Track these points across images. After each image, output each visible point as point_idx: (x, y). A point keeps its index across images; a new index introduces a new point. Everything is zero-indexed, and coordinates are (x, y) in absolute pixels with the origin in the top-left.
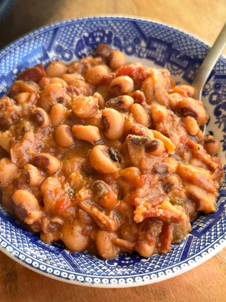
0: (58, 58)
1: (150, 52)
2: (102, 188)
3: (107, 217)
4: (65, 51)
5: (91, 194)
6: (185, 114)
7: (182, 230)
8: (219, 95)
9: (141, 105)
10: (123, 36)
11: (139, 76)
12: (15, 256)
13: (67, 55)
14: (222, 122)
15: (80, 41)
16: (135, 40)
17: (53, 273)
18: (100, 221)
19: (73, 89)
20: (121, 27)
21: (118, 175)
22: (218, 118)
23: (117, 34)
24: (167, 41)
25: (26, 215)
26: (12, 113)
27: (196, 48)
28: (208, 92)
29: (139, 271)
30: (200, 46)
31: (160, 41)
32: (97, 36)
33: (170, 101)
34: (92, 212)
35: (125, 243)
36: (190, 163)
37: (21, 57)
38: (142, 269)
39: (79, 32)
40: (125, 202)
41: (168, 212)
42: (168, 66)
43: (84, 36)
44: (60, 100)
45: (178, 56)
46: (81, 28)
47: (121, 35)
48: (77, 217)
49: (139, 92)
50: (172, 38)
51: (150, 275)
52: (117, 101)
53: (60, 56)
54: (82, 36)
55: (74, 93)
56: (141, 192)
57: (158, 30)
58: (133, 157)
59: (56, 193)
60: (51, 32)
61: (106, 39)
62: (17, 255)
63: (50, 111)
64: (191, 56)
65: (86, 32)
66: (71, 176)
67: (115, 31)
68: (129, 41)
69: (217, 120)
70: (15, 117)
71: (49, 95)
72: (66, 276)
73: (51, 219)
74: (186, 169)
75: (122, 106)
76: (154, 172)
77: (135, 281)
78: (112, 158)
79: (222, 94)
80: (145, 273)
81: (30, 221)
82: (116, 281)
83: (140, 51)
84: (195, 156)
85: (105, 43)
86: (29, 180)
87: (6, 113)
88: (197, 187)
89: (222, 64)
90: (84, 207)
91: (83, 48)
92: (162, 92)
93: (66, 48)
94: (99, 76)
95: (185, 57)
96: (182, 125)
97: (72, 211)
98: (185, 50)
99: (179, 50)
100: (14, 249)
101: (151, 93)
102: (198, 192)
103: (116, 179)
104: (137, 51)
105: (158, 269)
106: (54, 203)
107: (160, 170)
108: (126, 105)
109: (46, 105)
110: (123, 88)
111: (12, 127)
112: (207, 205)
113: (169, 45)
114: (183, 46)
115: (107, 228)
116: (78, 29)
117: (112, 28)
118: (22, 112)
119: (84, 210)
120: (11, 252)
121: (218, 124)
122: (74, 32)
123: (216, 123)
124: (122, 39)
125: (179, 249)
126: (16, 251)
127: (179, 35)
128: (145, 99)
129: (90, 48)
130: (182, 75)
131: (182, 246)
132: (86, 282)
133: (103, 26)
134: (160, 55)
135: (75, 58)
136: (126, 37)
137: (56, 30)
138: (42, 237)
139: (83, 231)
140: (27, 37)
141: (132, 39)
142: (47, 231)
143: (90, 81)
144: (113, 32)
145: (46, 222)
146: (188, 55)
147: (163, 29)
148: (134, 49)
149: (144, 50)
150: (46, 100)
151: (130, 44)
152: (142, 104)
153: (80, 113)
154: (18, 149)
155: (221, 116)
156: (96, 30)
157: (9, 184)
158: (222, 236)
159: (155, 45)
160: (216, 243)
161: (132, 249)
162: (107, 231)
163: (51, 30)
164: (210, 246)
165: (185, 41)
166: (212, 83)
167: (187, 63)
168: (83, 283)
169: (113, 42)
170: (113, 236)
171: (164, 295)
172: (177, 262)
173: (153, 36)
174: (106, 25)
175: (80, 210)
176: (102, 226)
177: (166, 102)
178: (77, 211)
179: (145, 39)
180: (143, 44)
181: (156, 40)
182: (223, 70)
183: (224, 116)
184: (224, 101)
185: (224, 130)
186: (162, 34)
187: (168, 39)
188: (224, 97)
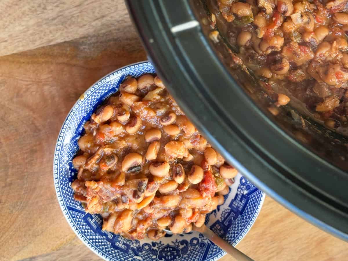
1: (240, 197)
2: (110, 162)
3: (93, 163)
5: (107, 155)
6: (171, 219)
8: (195, 245)
9: (176, 189)
11: (202, 188)
14: (175, 245)
16: (249, 186)
17: (62, 132)
19: (197, 139)
21: (121, 171)
22: (180, 241)
24: (244, 211)
27: (234, 233)
28: (201, 238)
29: (62, 181)
31: (245, 206)
34: (96, 154)
35: (80, 173)
36: (134, 218)
38: (63, 183)
40: (104, 175)
42: (229, 210)
45: (232, 218)
49: (187, 187)
50: (245, 215)
51: (59, 187)
55: (193, 140)
58: (131, 182)
59: (110, 133)
62: (73, 111)
63: (174, 125)
64: (230, 228)
66: (123, 140)
69: (178, 241)
71: (184, 125)
72: (60, 140)
73: (95, 129)
77: (55, 179)
78: (131, 169)
79: (195, 248)
80: (61, 184)
82: (56, 168)
83: (242, 189)
84: (140, 222)
90: (100, 150)
95: (230, 224)
96: (164, 216)
97: (98, 142)
98: (235, 224)
99: (237, 220)
100: (77, 109)
101: (187, 196)
102: (112, 221)
103: (119, 170)
104: (242, 186)
105: (63, 192)
106: (103, 132)
107: (124, 198)
109: (178, 122)
112: (105, 225)
113: (241, 212)
114: (238, 223)
115: (87, 164)
118: (173, 106)
120: (75, 107)
121: (175, 241)
123: (177, 240)
125: (76, 206)
126: (75, 110)
127: (247, 221)
128: (182, 191)
130: (220, 220)
131: (79, 207)
134: (236, 205)
138: (87, 122)
139: (88, 148)
141: (250, 184)
142: (90, 126)
146: (232, 226)
147: (254, 210)
148: (243, 184)
149: (242, 192)
150: (181, 122)
151: (246, 182)
152: (177, 190)
155: (180, 245)
158: (80, 232)
159: (243, 202)
160: (77, 228)
164: (75, 224)
165: (242, 225)
166: (206, 241)
167: (226, 225)
170: (84, 167)
172: (67, 204)
173: (250, 200)
175: (98, 148)
178: (98, 145)
179: (248, 194)
180: (246, 192)
181: (247, 202)
182: (212, 251)
183: (178, 246)
184: (189, 248)
185: (168, 244)
186: (250, 208)
187: (245, 213)
188: (192, 248)
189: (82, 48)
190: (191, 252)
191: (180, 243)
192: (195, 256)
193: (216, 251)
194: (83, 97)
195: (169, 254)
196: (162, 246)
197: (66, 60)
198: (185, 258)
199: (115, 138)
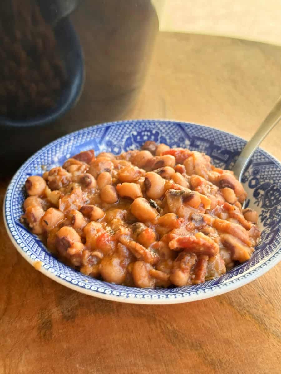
0: (108, 151)
2: (141, 226)
3: (144, 248)
4: (115, 146)
5: (131, 232)
6: (223, 186)
7: (217, 269)
8: (257, 179)
10: (169, 135)
11: (181, 156)
12: (56, 275)
13: (116, 150)
14: (260, 200)
15: (129, 138)
16: (179, 139)
17: (90, 289)
18: (137, 251)
19: (119, 167)
20: (167, 128)
21: (157, 221)
22: (257, 199)
23: (163, 133)
24: (209, 139)
25: (69, 245)
26: (63, 178)
27: (236, 144)
28: (248, 179)
29: (173, 292)
30: (239, 142)
31: (203, 140)
32: (144, 135)
33: (209, 176)
34: (130, 245)
35: (160, 274)
36: (227, 220)
37: (75, 145)
38: (175, 291)
39: (129, 130)
41: (201, 239)
43: (133, 135)
44: (108, 170)
45: (219, 151)
46: (131, 128)
47: (167, 135)
48: (117, 251)
49: (180, 165)
50: (213, 137)
51: (182, 294)
52: (160, 171)
53: (110, 150)
54: (131, 134)
56: (178, 231)
57: (201, 130)
58: (171, 205)
59: (98, 231)
60: (103, 129)
61: (153, 137)
63: (98, 177)
64: (231, 150)
65: (134, 131)
66: (112, 222)
67: (161, 131)
68: (174, 140)
69: (256, 200)
70: (65, 181)
71: (98, 165)
72: (103, 291)
73: (92, 252)
75: (164, 175)
76: (191, 219)
77: (168, 298)
78: (152, 205)
79: (260, 178)
80: (178, 292)
81: (73, 251)
82: (150, 296)
83: (184, 148)
84: (231, 216)
85: (152, 141)
86: (74, 221)
87: (58, 177)
88: (232, 236)
89: (259, 154)
90: (123, 241)
91: (131, 145)
93: (116, 143)
94: (144, 158)
95: (226, 152)
96: (220, 194)
97: (112, 245)
98: (225, 145)
99: (220, 145)
100: (56, 271)
101: (191, 168)
102: (233, 241)
103: (155, 225)
105: (190, 290)
106: (96, 237)
107: (197, 218)
108: (167, 173)
109: (95, 172)
110: (165, 163)
111: (62, 189)
112: (241, 252)
113: (211, 143)
114: (224, 143)
115: (144, 259)
116: (128, 128)
117: (159, 129)
118: (72, 178)
119: (123, 243)
120: (52, 272)
121: (257, 203)
122: (124, 130)
124: (167, 138)
127: (220, 134)
128: (185, 171)
129: (138, 145)
130: (223, 167)
132: (121, 296)
133: (150, 126)
134: (203, 151)
135: (123, 152)
136: (172, 136)
137: (108, 128)
139: (121, 263)
140: (82, 131)
141: (177, 137)
142: (87, 263)
143: (136, 163)
144: (159, 131)
145: (87, 254)
146: (228, 149)
147: (205, 129)
148: (178, 147)
149: (188, 147)
150: (95, 169)
151: (175, 143)
152: (183, 174)
153: (125, 175)
154: (66, 200)
155: (260, 196)
156: (144, 129)
157: (55, 227)
159: (198, 143)
161: (166, 280)
162: (143, 261)
163: (104, 127)
165: (225, 138)
166: (251, 170)
167: (228, 156)
168: (118, 297)
169: (159, 140)
170: (149, 267)
171: (201, 347)
172: (209, 286)
173: (196, 135)
174: (153, 126)
175: (120, 244)
176: (139, 257)
178: (116, 246)
179: (189, 138)
180: (187, 142)
181: (199, 138)
182: (261, 159)
183: (262, 195)
184: (262, 183)
185: (262, 207)
186: (204, 133)
187: (210, 138)
188: (262, 180)
190: (266, 178)
191: (258, 197)
192: (270, 173)
193: (260, 155)
194: (38, 263)
195: (272, 198)
196: (265, 210)
198: (275, 180)
199: (108, 228)
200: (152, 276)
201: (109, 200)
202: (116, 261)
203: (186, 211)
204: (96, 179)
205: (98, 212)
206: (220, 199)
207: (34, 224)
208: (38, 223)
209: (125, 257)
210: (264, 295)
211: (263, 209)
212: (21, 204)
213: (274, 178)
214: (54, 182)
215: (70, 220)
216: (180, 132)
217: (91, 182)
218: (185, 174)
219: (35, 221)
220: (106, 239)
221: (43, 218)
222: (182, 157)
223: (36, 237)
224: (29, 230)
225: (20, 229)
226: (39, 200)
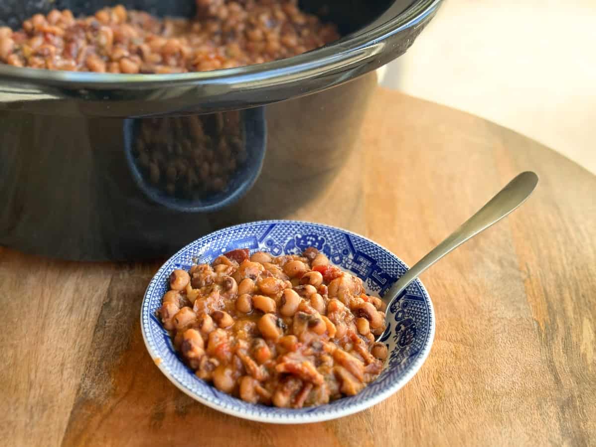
0: (267, 250)
1: (355, 265)
2: (260, 343)
3: (255, 365)
4: (276, 246)
5: (249, 346)
6: (361, 315)
7: (319, 398)
8: (404, 313)
9: (322, 296)
10: (334, 245)
13: (276, 250)
14: (399, 336)
15: (292, 241)
16: (344, 251)
18: (248, 366)
19: (268, 274)
20: (334, 237)
21: (279, 341)
22: (397, 333)
23: (329, 242)
24: (372, 258)
25: (190, 348)
26: (207, 277)
27: (396, 269)
28: (396, 309)
31: (367, 257)
32: (309, 240)
33: (351, 301)
34: (244, 359)
35: (265, 392)
36: (349, 352)
37: (233, 240)
39: (294, 232)
40: (275, 360)
41: (306, 369)
42: (369, 280)
43: (297, 237)
44: (253, 277)
45: (379, 274)
46: (296, 230)
47: (332, 244)
48: (231, 363)
49: (324, 286)
50: (377, 257)
52: (301, 288)
53: (269, 249)
54: (295, 236)
56: (292, 355)
57: (367, 246)
58: (296, 328)
59: (221, 340)
60: (267, 226)
61: (317, 244)
64: (391, 275)
65: (299, 233)
66: (238, 333)
67: (327, 239)
68: (338, 251)
70: (209, 281)
71: (244, 270)
73: (209, 359)
74: (341, 354)
75: (304, 293)
76: (310, 345)
79: (407, 312)
81: (192, 354)
83: (347, 262)
84: (355, 348)
85: (315, 248)
86: (202, 325)
87: (202, 275)
88: (345, 370)
89: (414, 286)
90: (240, 354)
91: (293, 248)
92: (345, 292)
93: (277, 243)
94: (295, 268)
95: (385, 276)
96: (354, 323)
97: (228, 356)
98: (386, 269)
99: (382, 267)
100: (172, 369)
101: (335, 290)
102: (344, 373)
103: (276, 344)
104: (344, 262)
106: (216, 346)
107: (316, 345)
108: (308, 292)
109: (239, 277)
110: (311, 280)
111: (203, 288)
112: (349, 386)
113: (374, 262)
114: (386, 265)
115: (253, 375)
116: (293, 229)
117: (325, 236)
118: (216, 279)
119: (239, 357)
120: (168, 371)
121: (395, 338)
122: (289, 231)
124: (332, 247)
127: (385, 256)
128: (327, 292)
129: (300, 249)
130: (379, 291)
132: (220, 405)
133: (318, 232)
134: (364, 270)
135: (283, 254)
136: (337, 246)
137: (272, 226)
138: (197, 373)
139: (232, 374)
140: (244, 225)
141: (341, 249)
142: (203, 368)
143: (287, 272)
144: (325, 239)
145: (204, 361)
146: (388, 273)
147: (372, 246)
148: (341, 259)
149: (350, 262)
150: (240, 274)
151: (339, 254)
152: (324, 296)
153: (264, 287)
154: (202, 301)
155: (400, 331)
156: (310, 234)
157: (185, 327)
159: (361, 259)
161: (268, 398)
162: (252, 377)
163: (268, 224)
165: (389, 260)
166: (401, 301)
167: (386, 281)
168: (217, 405)
169: (323, 248)
170: (256, 383)
173: (361, 251)
174: (320, 232)
175: (236, 356)
176: (248, 372)
177: (348, 301)
178: (233, 358)
179: (354, 252)
180: (351, 256)
181: (363, 255)
182: (414, 292)
183: (402, 331)
184: (406, 318)
185: (397, 343)
186: (370, 251)
187: (374, 257)
188: (407, 315)
189: (91, 395)
190: (411, 314)
192: (416, 309)
193: (415, 288)
194: (158, 359)
195: (408, 337)
197: (98, 417)
199: (232, 338)
200: (256, 392)
201: (242, 309)
202: (228, 372)
203: (308, 337)
204: (239, 284)
205: (228, 319)
206: (353, 328)
207: (167, 320)
208: (170, 319)
209: (237, 369)
210: (371, 431)
211: (397, 346)
212: (162, 296)
213: (417, 317)
214: (198, 279)
215: (199, 324)
216: (345, 244)
217: (231, 287)
218: (326, 296)
219: (168, 317)
220: (225, 349)
221: (175, 315)
222: (331, 276)
223: (165, 332)
224: (162, 325)
225: (153, 322)
226: (179, 296)
